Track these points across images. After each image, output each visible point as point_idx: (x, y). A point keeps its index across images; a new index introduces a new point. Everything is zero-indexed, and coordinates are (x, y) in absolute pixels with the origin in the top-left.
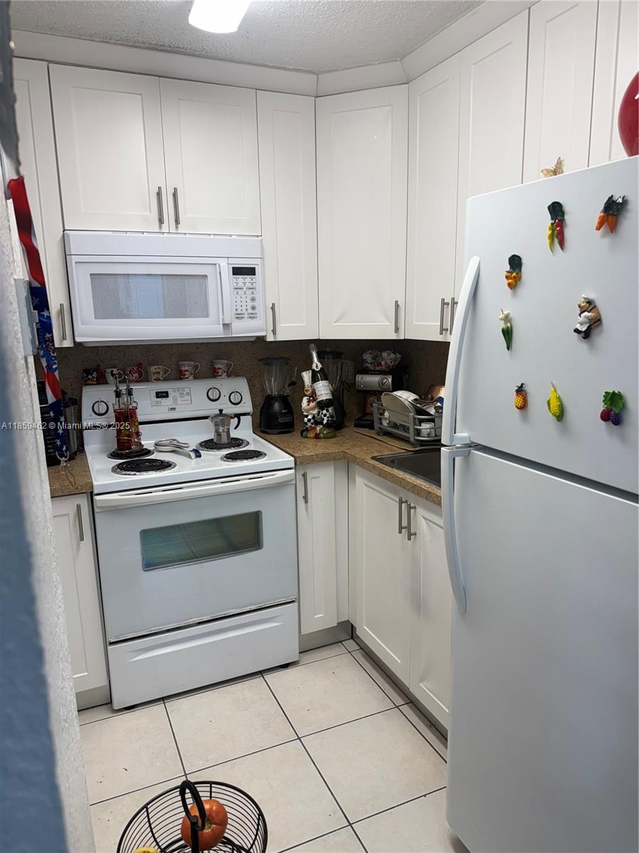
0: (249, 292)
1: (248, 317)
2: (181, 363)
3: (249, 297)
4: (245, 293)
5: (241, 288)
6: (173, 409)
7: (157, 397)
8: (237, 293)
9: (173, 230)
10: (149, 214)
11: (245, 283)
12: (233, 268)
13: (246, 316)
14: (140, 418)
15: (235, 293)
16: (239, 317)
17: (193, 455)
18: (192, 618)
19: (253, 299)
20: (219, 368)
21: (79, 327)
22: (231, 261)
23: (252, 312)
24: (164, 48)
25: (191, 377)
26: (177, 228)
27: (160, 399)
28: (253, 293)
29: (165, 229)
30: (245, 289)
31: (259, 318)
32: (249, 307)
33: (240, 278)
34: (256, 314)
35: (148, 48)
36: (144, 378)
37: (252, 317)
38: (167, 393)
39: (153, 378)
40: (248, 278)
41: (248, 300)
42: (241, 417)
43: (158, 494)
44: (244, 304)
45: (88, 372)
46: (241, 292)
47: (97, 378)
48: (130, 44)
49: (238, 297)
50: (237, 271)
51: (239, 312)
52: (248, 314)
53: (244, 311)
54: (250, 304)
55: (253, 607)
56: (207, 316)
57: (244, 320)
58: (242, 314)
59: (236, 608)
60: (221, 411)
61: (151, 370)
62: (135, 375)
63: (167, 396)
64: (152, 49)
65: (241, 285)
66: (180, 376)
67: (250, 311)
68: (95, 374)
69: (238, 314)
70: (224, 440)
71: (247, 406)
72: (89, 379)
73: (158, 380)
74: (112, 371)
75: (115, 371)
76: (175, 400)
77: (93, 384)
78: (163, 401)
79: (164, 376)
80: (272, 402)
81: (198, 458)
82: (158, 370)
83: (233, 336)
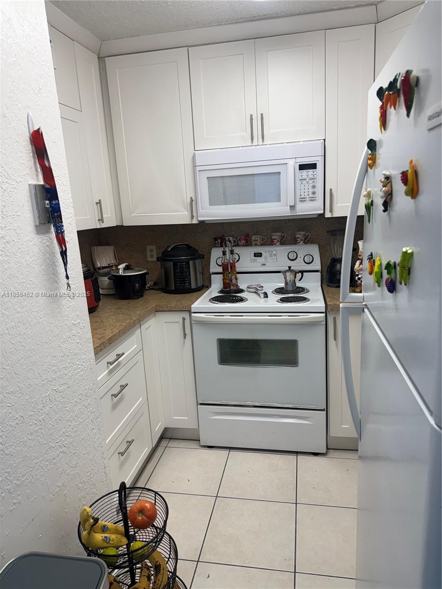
0: (311, 182)
1: (309, 200)
2: (272, 234)
3: (311, 185)
4: (308, 182)
5: (305, 180)
6: (264, 265)
7: (255, 256)
8: (302, 183)
9: (260, 142)
10: (245, 134)
11: (308, 176)
12: (299, 165)
13: (308, 199)
14: (238, 270)
15: (300, 183)
16: (303, 200)
17: (262, 296)
18: (248, 402)
19: (314, 187)
20: (298, 238)
21: (201, 211)
22: (298, 160)
23: (312, 196)
24: (256, 19)
25: (278, 243)
26: (263, 141)
27: (256, 258)
28: (314, 182)
29: (255, 143)
30: (308, 180)
31: (317, 200)
32: (310, 193)
33: (305, 172)
34: (316, 197)
35: (246, 21)
36: (248, 243)
37: (312, 200)
38: (261, 254)
39: (253, 243)
40: (311, 172)
41: (310, 187)
42: (304, 273)
43: (227, 317)
44: (306, 191)
45: (216, 239)
46: (304, 182)
47: (220, 243)
48: (234, 22)
49: (303, 186)
50: (302, 167)
51: (303, 196)
52: (309, 198)
53: (306, 196)
54: (311, 190)
55: (290, 406)
56: (279, 200)
57: (306, 202)
58: (304, 198)
59: (279, 403)
60: (290, 267)
61: (252, 238)
62: (242, 242)
63: (261, 256)
64: (249, 21)
65: (305, 176)
66: (271, 243)
67: (311, 195)
68: (219, 241)
69: (301, 198)
70: (290, 288)
71: (317, 265)
72: (216, 244)
73: (256, 245)
74: (229, 239)
75: (231, 239)
76: (266, 258)
77: (218, 247)
78: (258, 259)
79: (262, 243)
80: (335, 263)
81: (266, 298)
82: (257, 239)
83: (297, 214)
